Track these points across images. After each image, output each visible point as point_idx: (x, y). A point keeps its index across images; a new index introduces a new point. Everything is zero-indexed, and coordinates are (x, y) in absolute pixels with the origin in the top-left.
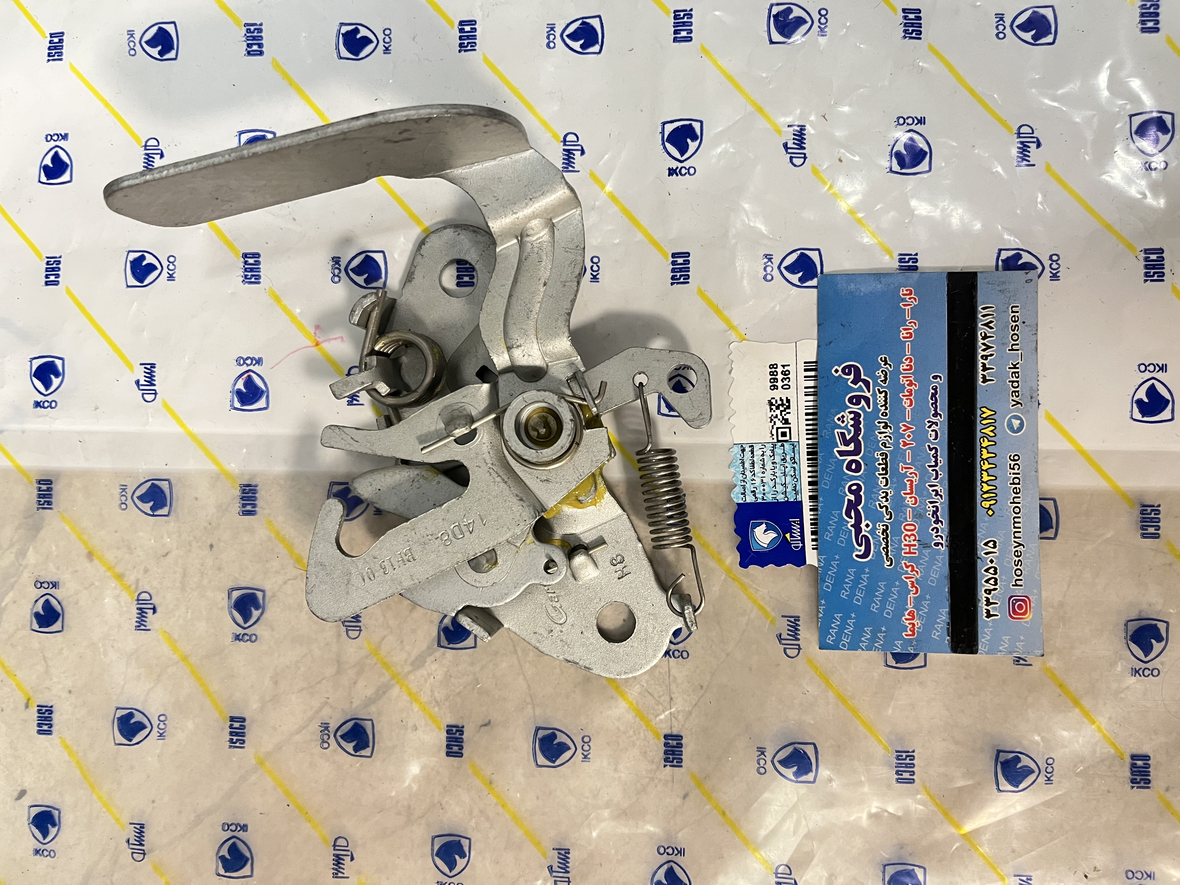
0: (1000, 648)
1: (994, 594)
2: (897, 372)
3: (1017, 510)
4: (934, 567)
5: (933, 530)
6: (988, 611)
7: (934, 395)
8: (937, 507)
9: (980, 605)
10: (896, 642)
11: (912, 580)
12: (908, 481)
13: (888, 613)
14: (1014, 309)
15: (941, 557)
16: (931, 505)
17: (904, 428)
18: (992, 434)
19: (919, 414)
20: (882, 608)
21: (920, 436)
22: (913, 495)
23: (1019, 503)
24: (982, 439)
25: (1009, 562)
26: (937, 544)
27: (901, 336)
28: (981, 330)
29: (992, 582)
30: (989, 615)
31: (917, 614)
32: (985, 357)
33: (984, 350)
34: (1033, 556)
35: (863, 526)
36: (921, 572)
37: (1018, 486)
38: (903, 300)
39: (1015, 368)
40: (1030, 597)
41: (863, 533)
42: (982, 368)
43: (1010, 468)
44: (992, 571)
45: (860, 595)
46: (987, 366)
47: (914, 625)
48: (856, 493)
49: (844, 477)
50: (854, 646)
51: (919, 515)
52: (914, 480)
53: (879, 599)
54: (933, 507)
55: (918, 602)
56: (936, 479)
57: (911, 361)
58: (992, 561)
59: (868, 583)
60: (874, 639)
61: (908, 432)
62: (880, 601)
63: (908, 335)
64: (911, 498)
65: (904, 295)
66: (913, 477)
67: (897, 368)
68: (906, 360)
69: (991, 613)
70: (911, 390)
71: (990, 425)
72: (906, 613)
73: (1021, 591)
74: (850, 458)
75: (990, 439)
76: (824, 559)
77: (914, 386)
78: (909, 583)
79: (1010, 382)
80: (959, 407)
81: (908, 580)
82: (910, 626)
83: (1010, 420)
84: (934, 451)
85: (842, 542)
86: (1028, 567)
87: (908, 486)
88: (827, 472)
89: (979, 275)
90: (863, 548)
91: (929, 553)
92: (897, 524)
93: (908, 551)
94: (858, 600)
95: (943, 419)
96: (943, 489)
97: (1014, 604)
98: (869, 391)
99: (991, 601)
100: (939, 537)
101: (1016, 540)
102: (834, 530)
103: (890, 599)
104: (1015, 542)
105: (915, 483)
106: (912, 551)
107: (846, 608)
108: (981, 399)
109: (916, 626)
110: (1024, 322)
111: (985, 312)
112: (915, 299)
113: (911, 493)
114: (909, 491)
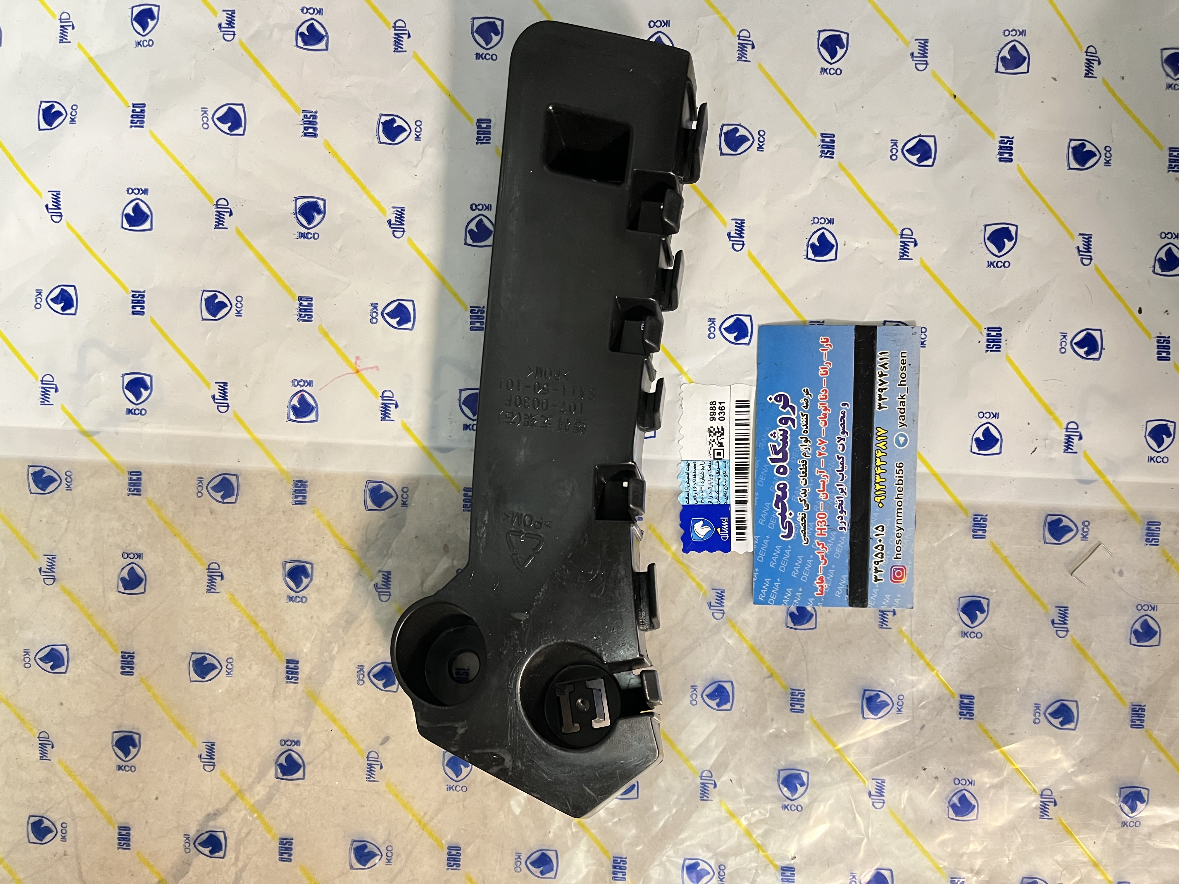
0: (884, 603)
1: (881, 565)
2: (815, 401)
3: (900, 504)
4: (839, 545)
5: (838, 518)
6: (876, 577)
7: (842, 418)
8: (842, 501)
9: (870, 572)
10: (809, 599)
11: (823, 554)
12: (821, 481)
13: (804, 578)
14: (903, 355)
15: (844, 537)
16: (838, 500)
17: (819, 442)
18: (884, 448)
19: (831, 431)
20: (800, 575)
21: (831, 449)
22: (825, 492)
23: (902, 498)
24: (877, 451)
25: (892, 542)
26: (841, 528)
27: (820, 373)
28: (879, 369)
29: (880, 555)
30: (876, 579)
31: (826, 579)
32: (881, 390)
33: (880, 385)
34: (909, 537)
35: (787, 514)
36: (829, 549)
37: (901, 486)
38: (822, 346)
39: (903, 398)
40: (906, 567)
41: (788, 519)
42: (878, 398)
43: (897, 473)
44: (880, 548)
45: (784, 565)
46: (882, 397)
47: (822, 587)
48: (783, 490)
49: (774, 478)
50: (778, 602)
51: (829, 506)
52: (826, 481)
53: (798, 568)
54: (839, 501)
55: (826, 570)
56: (842, 480)
57: (826, 392)
58: (880, 541)
59: (790, 556)
60: (793, 597)
61: (823, 445)
62: (799, 569)
63: (825, 373)
64: (823, 494)
65: (822, 342)
66: (825, 479)
67: (816, 397)
68: (823, 391)
69: (878, 578)
70: (826, 414)
71: (883, 440)
72: (817, 578)
73: (900, 562)
74: (779, 464)
75: (883, 451)
76: (759, 539)
77: (828, 411)
78: (820, 556)
79: (898, 409)
80: (861, 427)
81: (819, 555)
82: (820, 588)
83: (897, 437)
84: (841, 460)
85: (771, 526)
86: (905, 544)
87: (821, 485)
88: (762, 475)
89: (878, 328)
90: (787, 531)
91: (835, 535)
92: (812, 513)
93: (820, 533)
94: (782, 569)
95: (849, 436)
96: (847, 488)
97: (894, 572)
98: (795, 415)
99: (878, 569)
100: (843, 523)
101: (898, 525)
102: (766, 517)
103: (806, 568)
104: (897, 527)
105: (826, 483)
106: (823, 533)
107: (774, 574)
108: (877, 422)
109: (824, 588)
110: (910, 365)
111: (882, 356)
112: (831, 346)
113: (824, 490)
114: (822, 489)
